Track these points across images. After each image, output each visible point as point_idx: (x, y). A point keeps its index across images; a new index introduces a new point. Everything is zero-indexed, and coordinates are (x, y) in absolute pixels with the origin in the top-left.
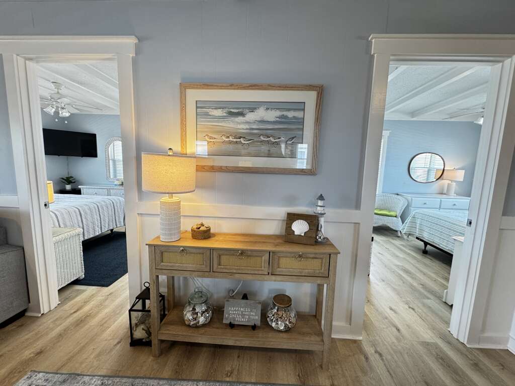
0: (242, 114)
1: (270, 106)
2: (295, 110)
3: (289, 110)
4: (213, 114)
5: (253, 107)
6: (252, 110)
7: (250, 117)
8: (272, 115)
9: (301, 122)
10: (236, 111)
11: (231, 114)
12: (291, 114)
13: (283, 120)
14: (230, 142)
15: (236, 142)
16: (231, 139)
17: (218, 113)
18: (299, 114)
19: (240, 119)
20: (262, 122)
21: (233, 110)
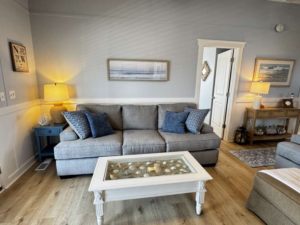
0: (272, 68)
1: (281, 66)
2: (287, 67)
3: (286, 67)
4: (264, 68)
5: (276, 66)
6: (276, 67)
7: (275, 69)
8: (280, 69)
9: (288, 71)
10: (271, 67)
11: (270, 68)
12: (285, 68)
13: (284, 70)
14: (268, 77)
15: (270, 77)
16: (268, 76)
17: (266, 68)
18: (288, 68)
19: (272, 70)
20: (278, 71)
21: (270, 67)
